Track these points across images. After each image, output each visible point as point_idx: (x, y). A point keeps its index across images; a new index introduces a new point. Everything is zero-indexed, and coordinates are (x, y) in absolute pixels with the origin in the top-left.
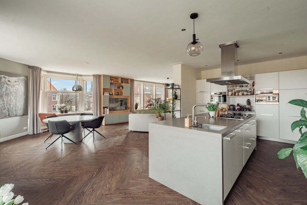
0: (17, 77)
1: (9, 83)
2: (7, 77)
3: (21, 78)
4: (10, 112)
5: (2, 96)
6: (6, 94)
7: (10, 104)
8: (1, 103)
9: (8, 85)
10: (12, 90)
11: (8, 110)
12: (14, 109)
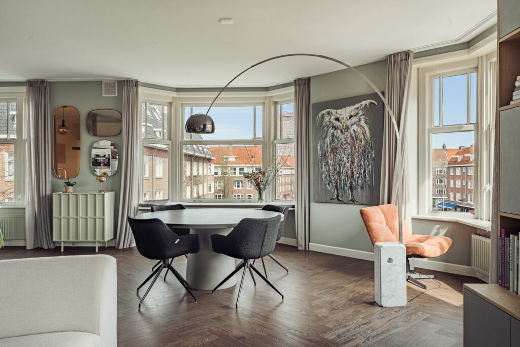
1: (336, 123)
2: (333, 111)
3: (364, 103)
4: (340, 189)
5: (324, 156)
6: (332, 149)
7: (339, 173)
8: (324, 169)
9: (335, 128)
10: (342, 137)
11: (336, 187)
12: (348, 185)
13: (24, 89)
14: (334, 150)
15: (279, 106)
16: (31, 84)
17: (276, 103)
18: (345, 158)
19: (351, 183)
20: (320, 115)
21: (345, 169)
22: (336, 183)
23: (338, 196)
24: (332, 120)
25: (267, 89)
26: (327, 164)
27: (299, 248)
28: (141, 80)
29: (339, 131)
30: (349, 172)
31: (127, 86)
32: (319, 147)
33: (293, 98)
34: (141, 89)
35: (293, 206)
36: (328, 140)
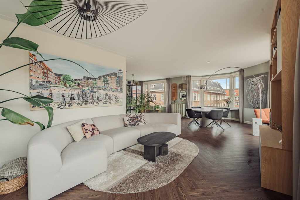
0: (258, 76)
1: (253, 83)
2: (251, 79)
3: (262, 76)
4: (254, 104)
5: (249, 93)
6: (251, 91)
7: (254, 99)
8: (248, 98)
9: (252, 84)
10: (255, 87)
11: (253, 103)
12: (257, 103)
13: (165, 80)
14: (252, 91)
15: (235, 78)
16: (167, 79)
17: (234, 77)
18: (255, 94)
19: (258, 102)
20: (247, 80)
21: (256, 97)
22: (253, 102)
23: (253, 106)
24: (251, 82)
25: (230, 73)
26: (249, 96)
27: (240, 122)
28: (192, 75)
29: (253, 85)
30: (257, 98)
31: (188, 77)
32: (247, 91)
33: (238, 75)
34: (192, 78)
35: (238, 109)
36: (250, 88)
